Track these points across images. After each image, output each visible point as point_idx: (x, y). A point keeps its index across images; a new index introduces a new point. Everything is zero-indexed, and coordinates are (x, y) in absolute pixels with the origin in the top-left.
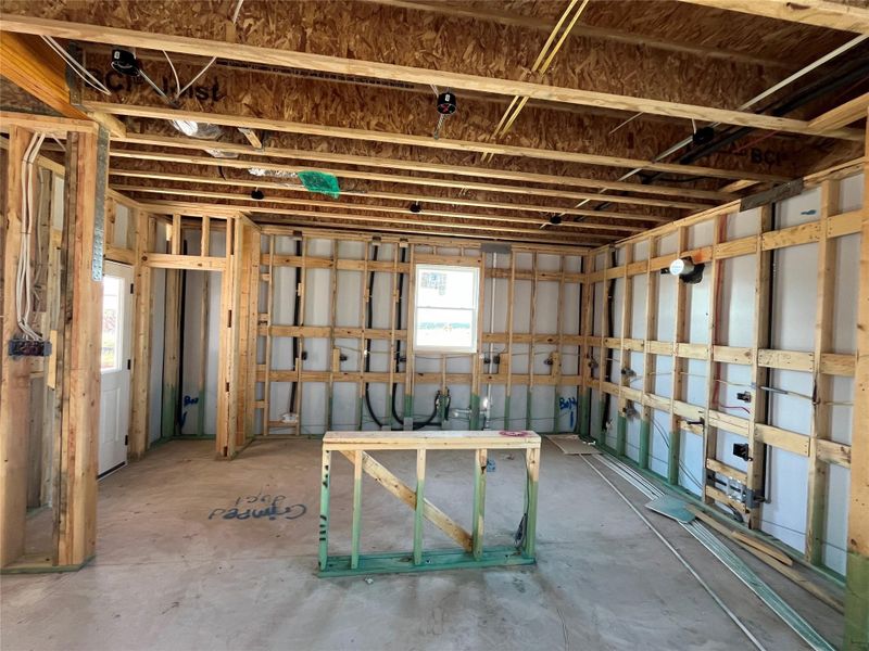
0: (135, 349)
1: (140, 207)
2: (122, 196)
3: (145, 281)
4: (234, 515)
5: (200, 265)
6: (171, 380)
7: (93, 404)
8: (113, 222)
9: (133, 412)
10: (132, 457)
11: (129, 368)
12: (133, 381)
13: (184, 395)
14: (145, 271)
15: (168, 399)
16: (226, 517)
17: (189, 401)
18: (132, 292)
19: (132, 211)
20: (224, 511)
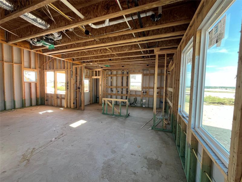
3: (91, 80)
4: (98, 109)
6: (95, 94)
9: (90, 98)
10: (90, 104)
12: (90, 93)
15: (95, 97)
17: (98, 98)
19: (90, 71)
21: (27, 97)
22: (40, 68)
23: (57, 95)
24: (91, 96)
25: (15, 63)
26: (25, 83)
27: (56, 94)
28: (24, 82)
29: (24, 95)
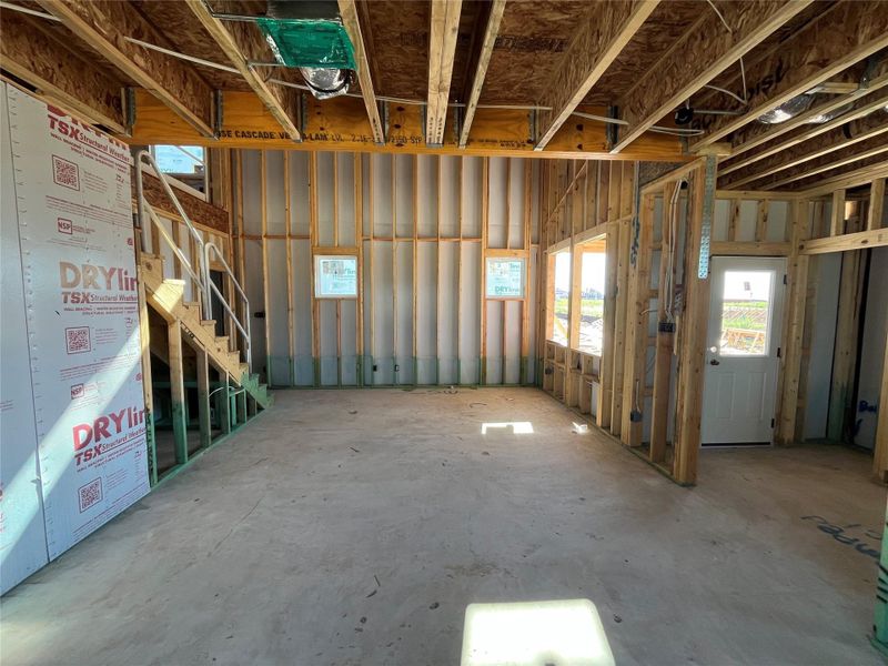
0: (788, 338)
1: (799, 196)
2: (777, 193)
3: (802, 271)
5: (865, 242)
7: (697, 371)
8: (765, 221)
9: (782, 399)
10: (779, 442)
11: (779, 355)
12: (784, 369)
13: (860, 399)
14: (803, 260)
15: (837, 398)
16: (821, 528)
17: (864, 407)
18: (785, 282)
19: (791, 203)
20: (826, 523)
21: (491, 350)
22: (538, 243)
23: (579, 354)
24: (793, 387)
25: (465, 238)
26: (489, 303)
27: (573, 352)
28: (486, 300)
29: (484, 344)
